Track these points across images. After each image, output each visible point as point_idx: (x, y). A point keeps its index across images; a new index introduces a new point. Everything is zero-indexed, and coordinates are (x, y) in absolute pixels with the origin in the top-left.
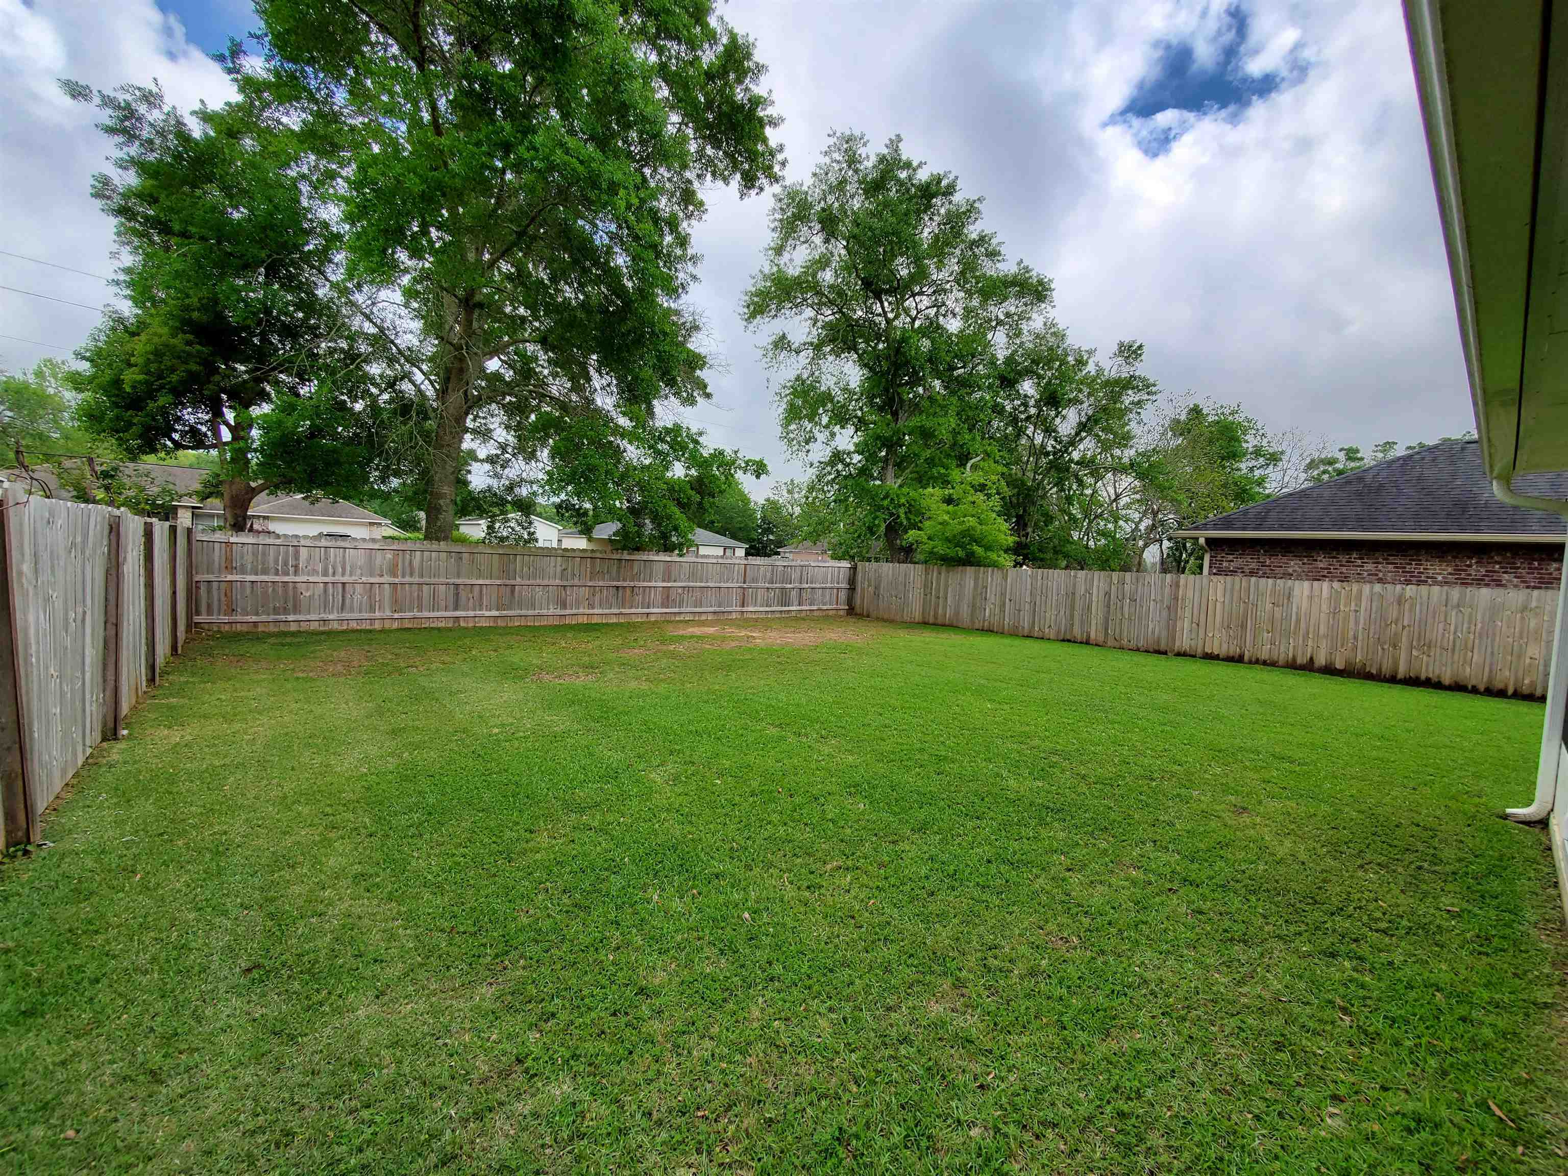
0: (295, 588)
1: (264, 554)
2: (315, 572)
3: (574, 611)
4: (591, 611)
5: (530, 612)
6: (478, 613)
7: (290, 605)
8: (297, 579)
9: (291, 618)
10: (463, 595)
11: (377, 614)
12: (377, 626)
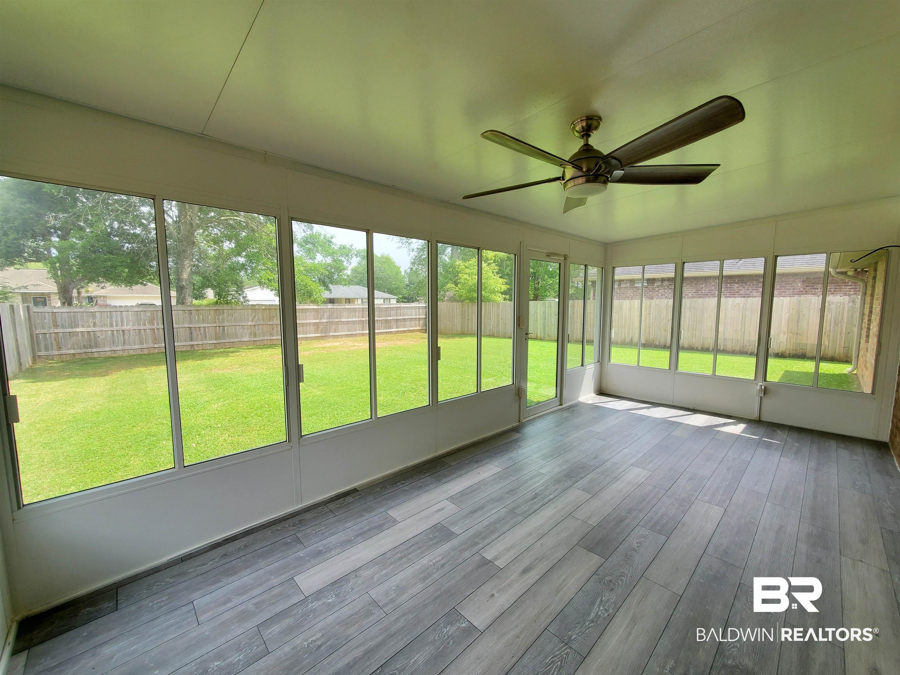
0: (94, 334)
1: (74, 317)
2: (105, 325)
3: (262, 338)
4: (272, 338)
5: (236, 340)
6: (205, 342)
7: (93, 343)
8: (95, 329)
9: (94, 350)
10: (194, 333)
11: (145, 346)
12: (146, 352)
